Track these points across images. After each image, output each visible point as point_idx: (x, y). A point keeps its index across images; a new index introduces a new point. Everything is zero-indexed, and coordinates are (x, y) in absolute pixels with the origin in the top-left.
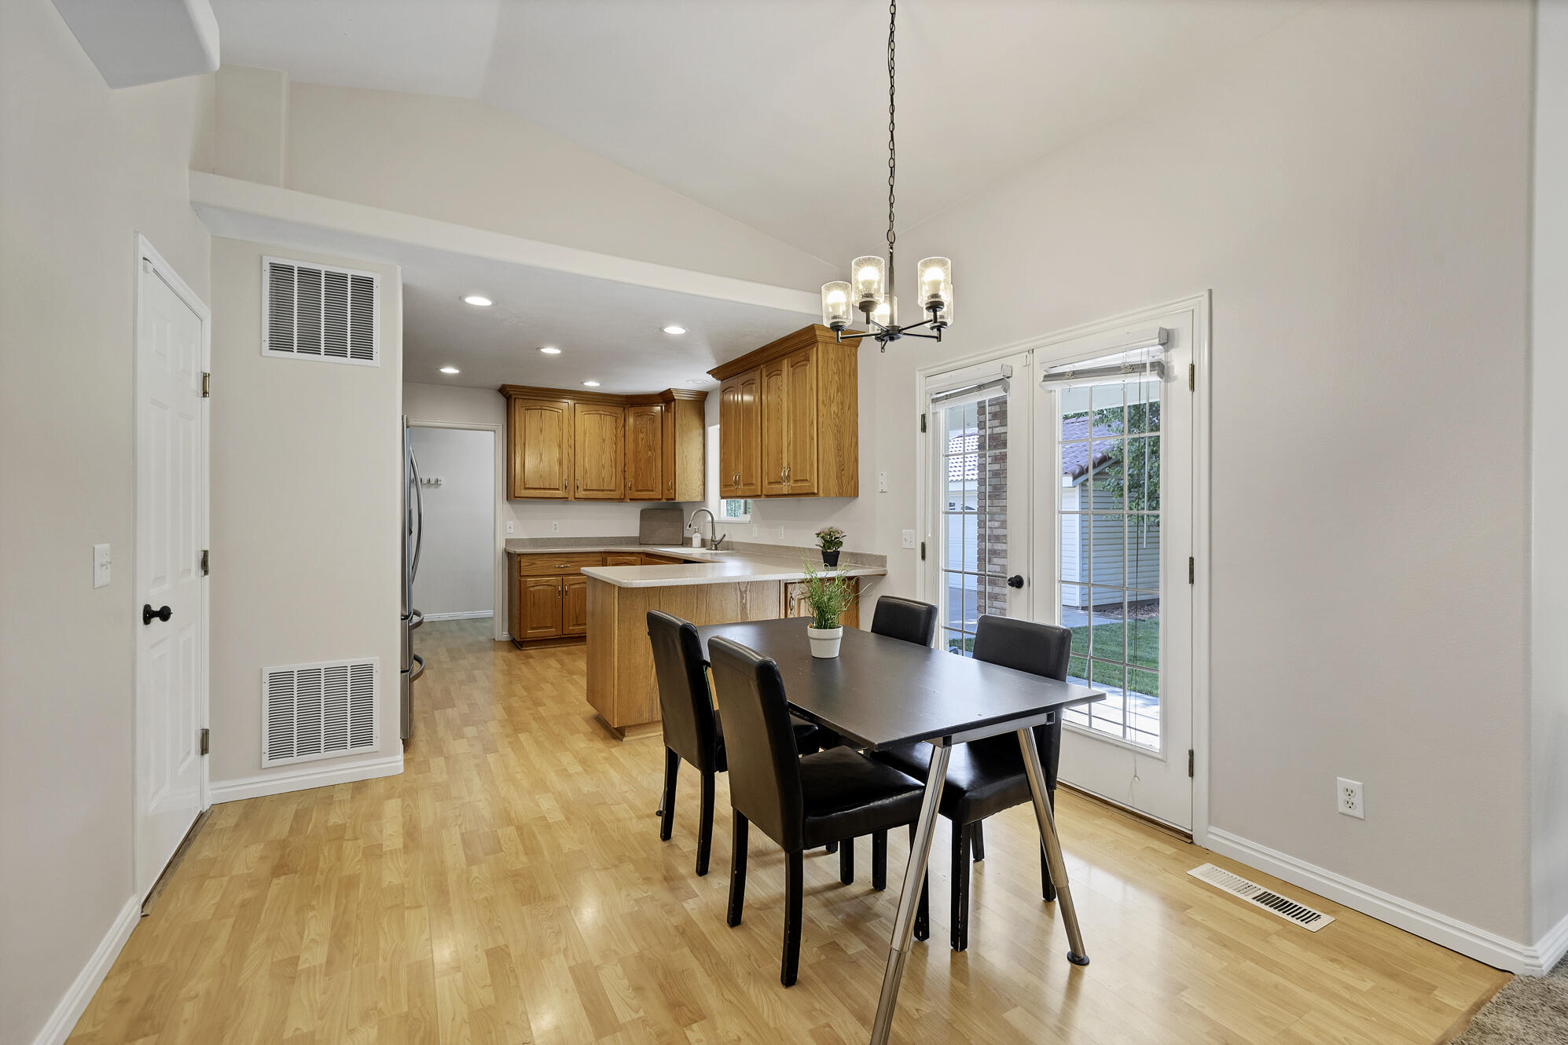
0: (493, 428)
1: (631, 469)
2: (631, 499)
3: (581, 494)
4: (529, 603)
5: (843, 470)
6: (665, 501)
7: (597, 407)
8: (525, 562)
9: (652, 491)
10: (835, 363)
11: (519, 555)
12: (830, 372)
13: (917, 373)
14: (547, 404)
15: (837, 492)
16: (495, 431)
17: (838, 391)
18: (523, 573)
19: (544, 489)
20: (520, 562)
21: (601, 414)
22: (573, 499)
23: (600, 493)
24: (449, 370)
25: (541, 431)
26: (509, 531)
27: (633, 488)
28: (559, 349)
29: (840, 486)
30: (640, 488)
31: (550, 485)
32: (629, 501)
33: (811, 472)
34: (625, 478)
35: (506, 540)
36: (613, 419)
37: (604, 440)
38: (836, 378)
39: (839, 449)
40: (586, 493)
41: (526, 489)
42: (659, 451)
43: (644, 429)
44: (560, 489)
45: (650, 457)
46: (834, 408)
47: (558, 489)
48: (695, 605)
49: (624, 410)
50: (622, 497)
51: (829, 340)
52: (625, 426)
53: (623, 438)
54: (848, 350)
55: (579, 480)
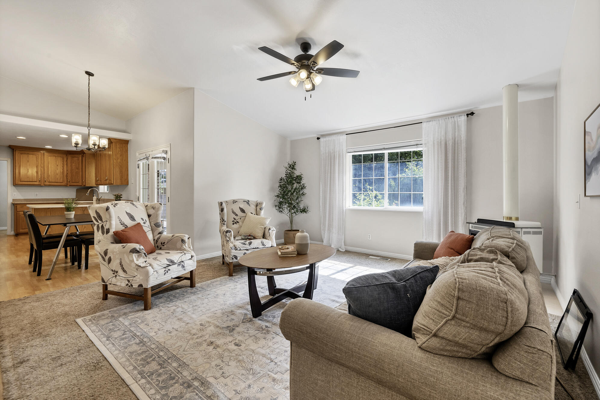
0: (7, 160)
1: (69, 175)
2: (70, 185)
3: (47, 183)
4: (21, 221)
5: (123, 177)
6: (83, 186)
7: (55, 154)
8: (18, 206)
9: (78, 183)
10: (119, 148)
11: (16, 204)
12: (118, 151)
13: (137, 153)
14: (31, 152)
16: (7, 161)
17: (120, 156)
18: (18, 210)
19: (30, 182)
20: (17, 206)
21: (56, 157)
22: (43, 185)
23: (56, 183)
25: (28, 161)
26: (14, 196)
27: (70, 182)
29: (121, 182)
30: (73, 181)
31: (32, 180)
33: (112, 178)
34: (67, 178)
36: (61, 158)
37: (57, 165)
38: (120, 152)
39: (121, 172)
40: (49, 183)
41: (21, 181)
42: (81, 170)
43: (75, 162)
44: (37, 181)
45: (77, 172)
46: (119, 160)
49: (67, 155)
50: (66, 185)
51: (116, 142)
52: (67, 161)
53: (66, 165)
54: (124, 145)
55: (46, 179)
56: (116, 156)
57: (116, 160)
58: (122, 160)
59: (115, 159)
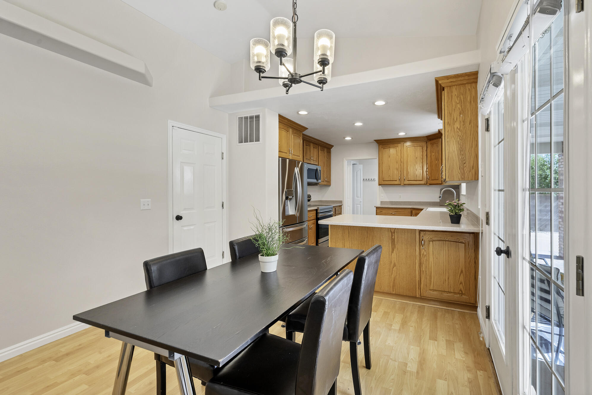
1: (429, 170)
3: (407, 182)
5: (465, 163)
7: (413, 144)
9: (438, 180)
10: (457, 97)
11: (377, 208)
12: (454, 104)
14: (392, 145)
15: (460, 177)
17: (460, 114)
19: (391, 181)
21: (415, 146)
22: (404, 185)
23: (415, 181)
24: (348, 138)
25: (389, 157)
26: (380, 198)
27: (430, 179)
28: (362, 123)
29: (463, 174)
30: (433, 178)
31: (393, 179)
32: (429, 185)
34: (427, 175)
35: (381, 202)
36: (421, 148)
37: (417, 158)
38: (459, 106)
40: (409, 182)
41: (383, 181)
42: (440, 161)
43: (434, 151)
44: (397, 180)
45: (436, 164)
46: (457, 125)
47: (396, 181)
48: (366, 236)
49: (427, 143)
50: (426, 183)
51: (450, 84)
52: (427, 150)
53: (426, 156)
54: (468, 87)
55: (406, 176)
56: (451, 114)
57: (450, 125)
58: (464, 122)
59: (448, 123)
